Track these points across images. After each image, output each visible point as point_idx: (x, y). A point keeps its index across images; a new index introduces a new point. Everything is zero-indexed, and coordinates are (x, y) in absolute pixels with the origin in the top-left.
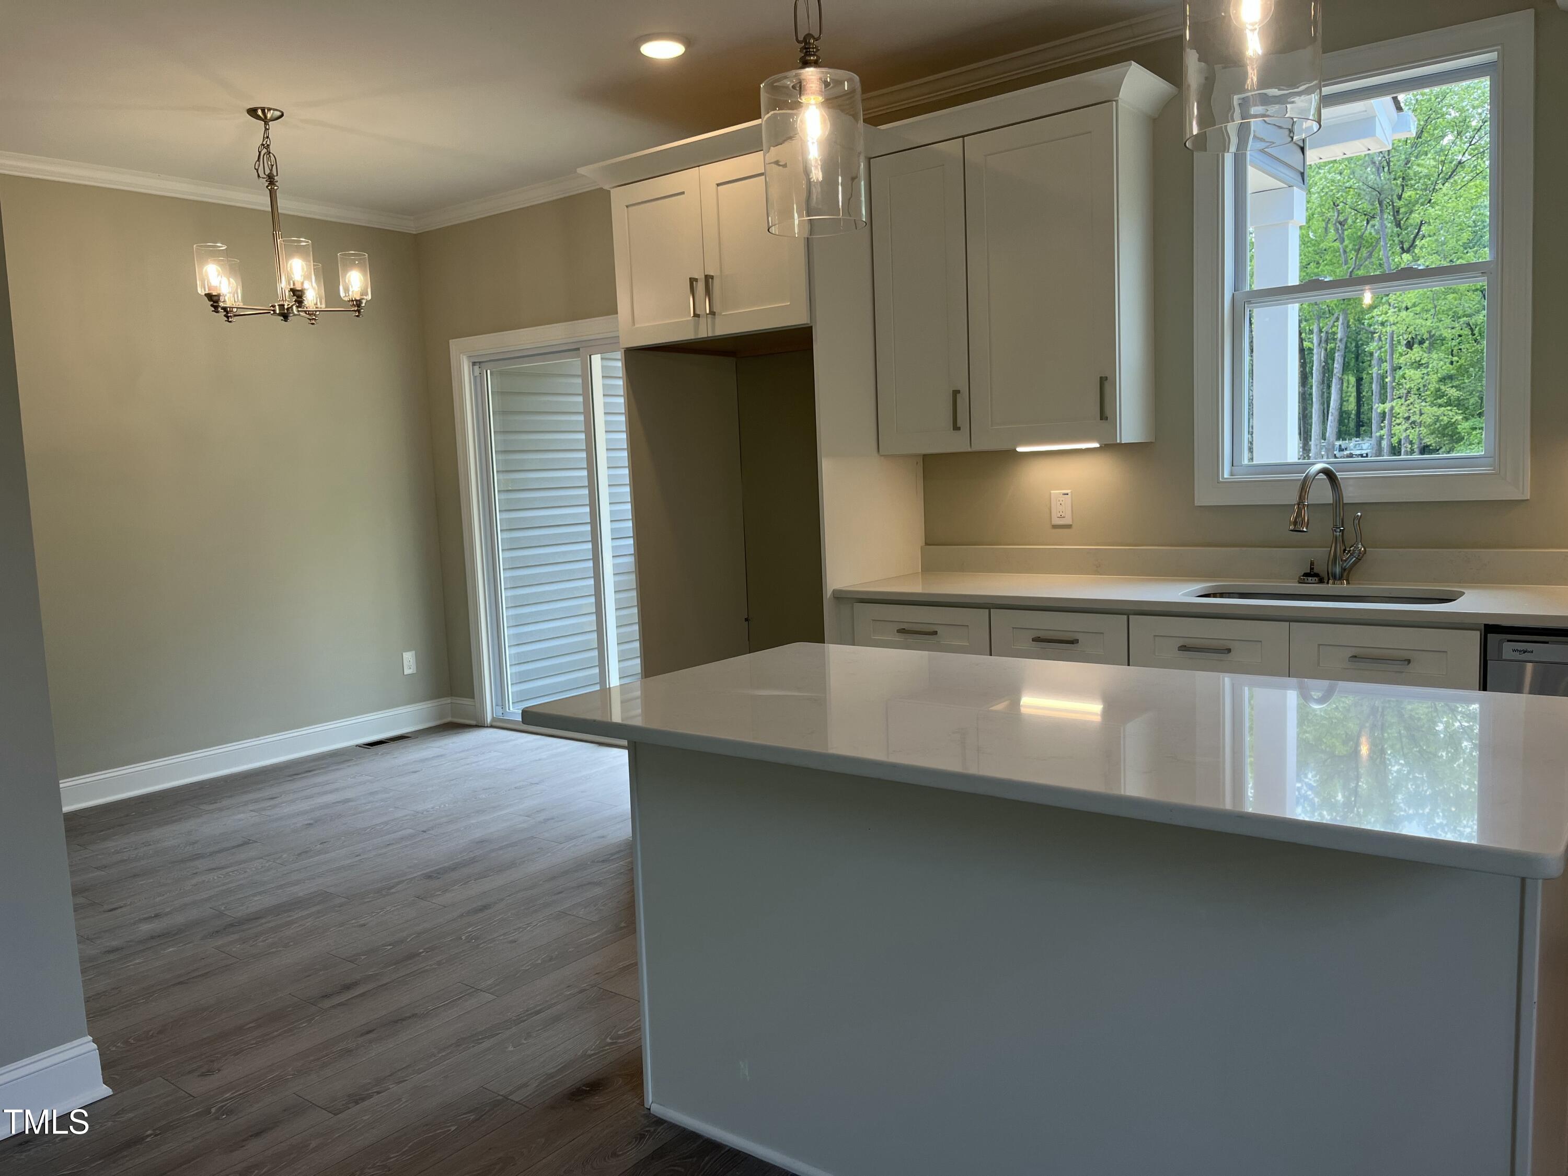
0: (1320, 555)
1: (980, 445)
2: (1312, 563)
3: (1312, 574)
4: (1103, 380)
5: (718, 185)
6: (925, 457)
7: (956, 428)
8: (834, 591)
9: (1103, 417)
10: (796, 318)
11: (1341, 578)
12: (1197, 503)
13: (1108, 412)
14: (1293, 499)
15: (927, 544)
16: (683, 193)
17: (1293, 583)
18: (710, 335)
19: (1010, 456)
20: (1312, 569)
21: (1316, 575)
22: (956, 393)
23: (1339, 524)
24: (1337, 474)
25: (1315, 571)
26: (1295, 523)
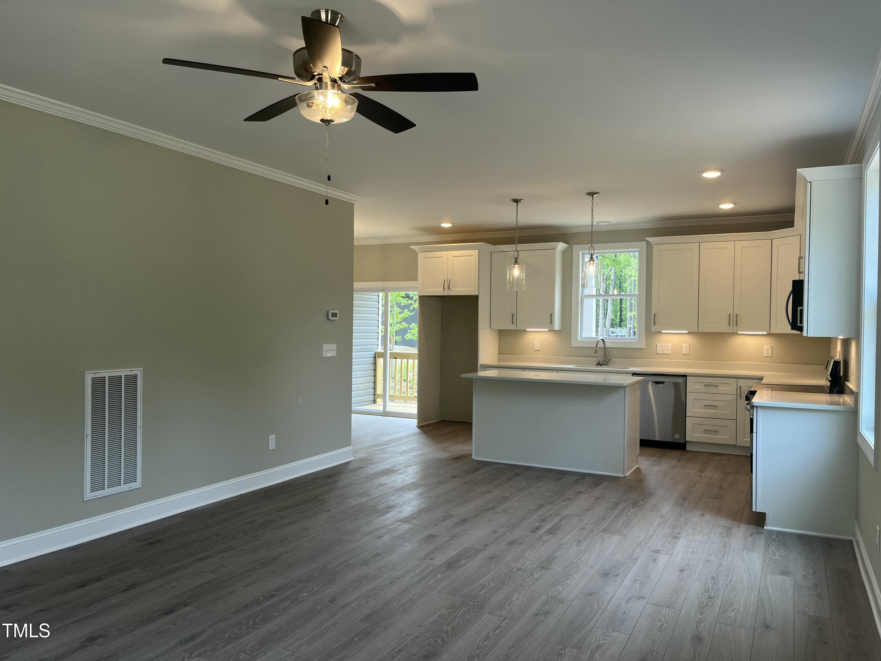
0: (601, 359)
1: (519, 328)
2: (599, 361)
3: (599, 364)
4: (551, 314)
5: (453, 257)
6: (499, 330)
7: (513, 323)
8: (480, 364)
9: (551, 323)
10: (476, 293)
11: (605, 365)
12: (572, 346)
13: (552, 322)
14: (595, 346)
15: (499, 354)
16: (442, 257)
17: (594, 365)
18: (448, 295)
19: (525, 331)
20: (599, 363)
21: (600, 364)
22: (513, 314)
23: (605, 352)
24: (605, 340)
25: (600, 363)
26: (595, 351)
